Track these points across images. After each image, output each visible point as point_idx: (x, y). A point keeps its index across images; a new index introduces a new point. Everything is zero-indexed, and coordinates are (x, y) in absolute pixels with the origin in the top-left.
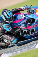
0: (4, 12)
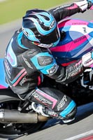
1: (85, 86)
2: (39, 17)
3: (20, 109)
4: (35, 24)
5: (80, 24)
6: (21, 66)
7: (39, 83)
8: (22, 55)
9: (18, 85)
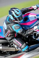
0: (12, 11)
1: (34, 38)
2: (15, 10)
3: (8, 46)
4: (13, 13)
5: (33, 15)
6: (8, 29)
7: (15, 36)
8: (9, 25)
9: (7, 36)
